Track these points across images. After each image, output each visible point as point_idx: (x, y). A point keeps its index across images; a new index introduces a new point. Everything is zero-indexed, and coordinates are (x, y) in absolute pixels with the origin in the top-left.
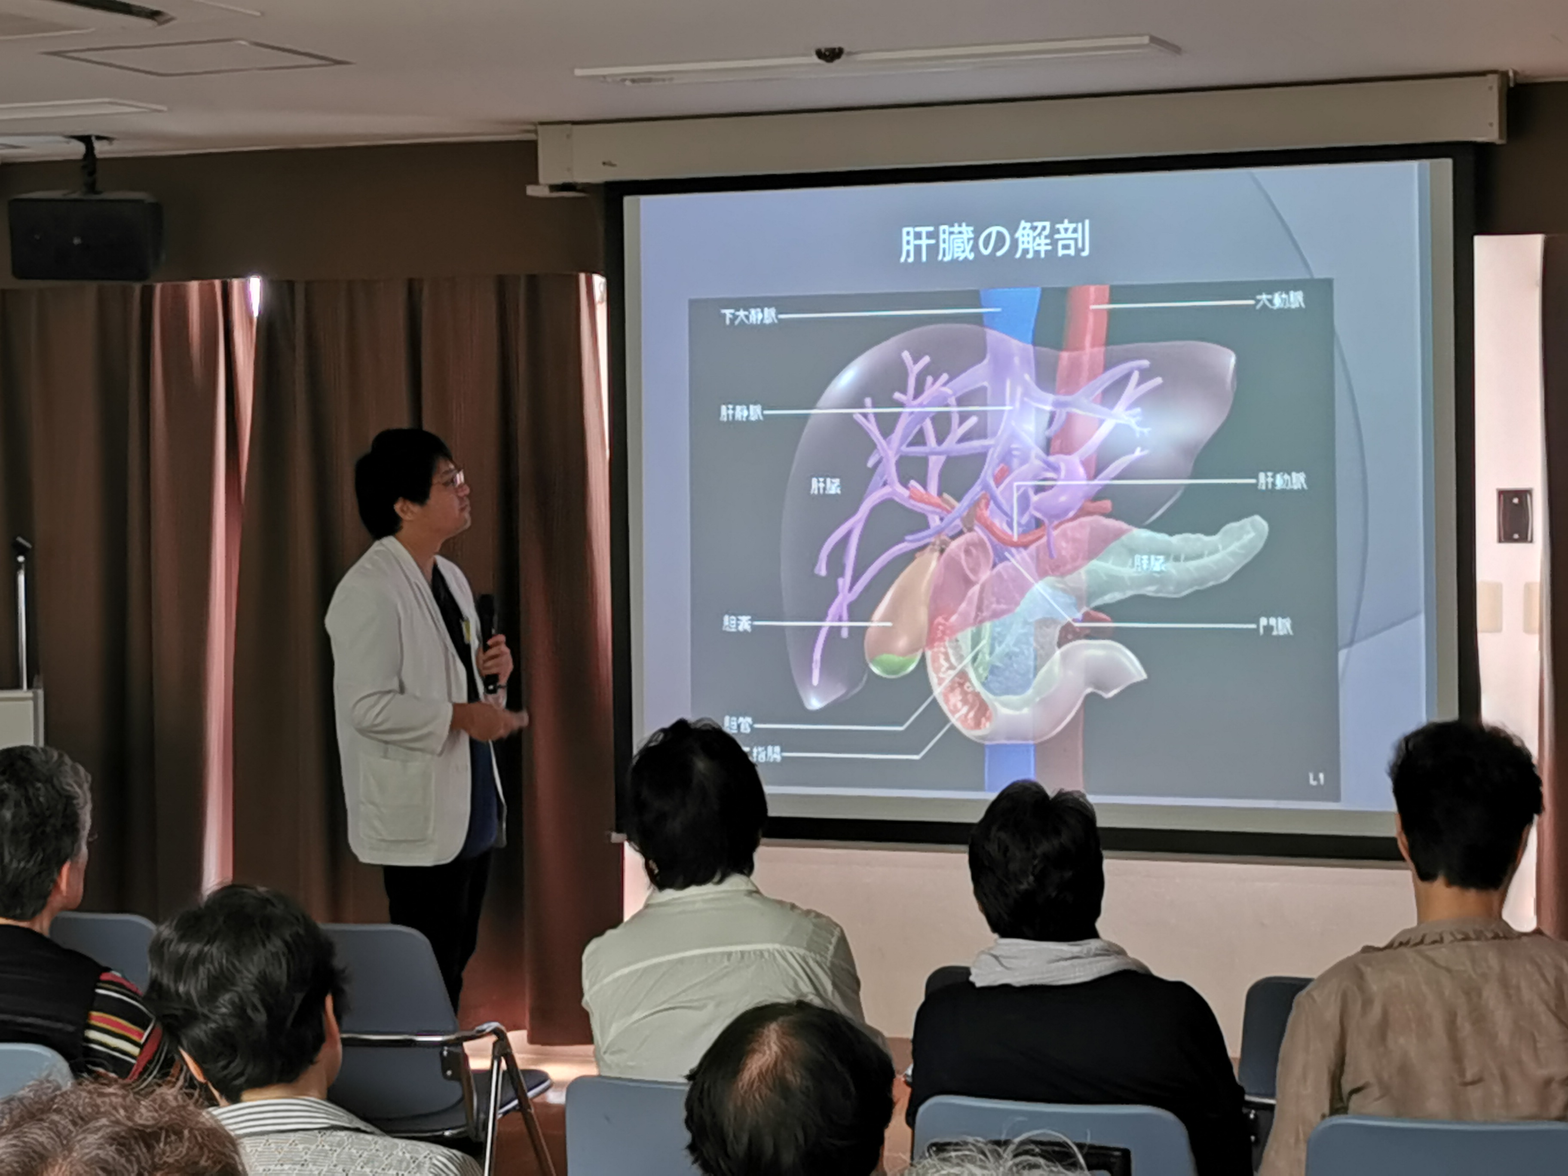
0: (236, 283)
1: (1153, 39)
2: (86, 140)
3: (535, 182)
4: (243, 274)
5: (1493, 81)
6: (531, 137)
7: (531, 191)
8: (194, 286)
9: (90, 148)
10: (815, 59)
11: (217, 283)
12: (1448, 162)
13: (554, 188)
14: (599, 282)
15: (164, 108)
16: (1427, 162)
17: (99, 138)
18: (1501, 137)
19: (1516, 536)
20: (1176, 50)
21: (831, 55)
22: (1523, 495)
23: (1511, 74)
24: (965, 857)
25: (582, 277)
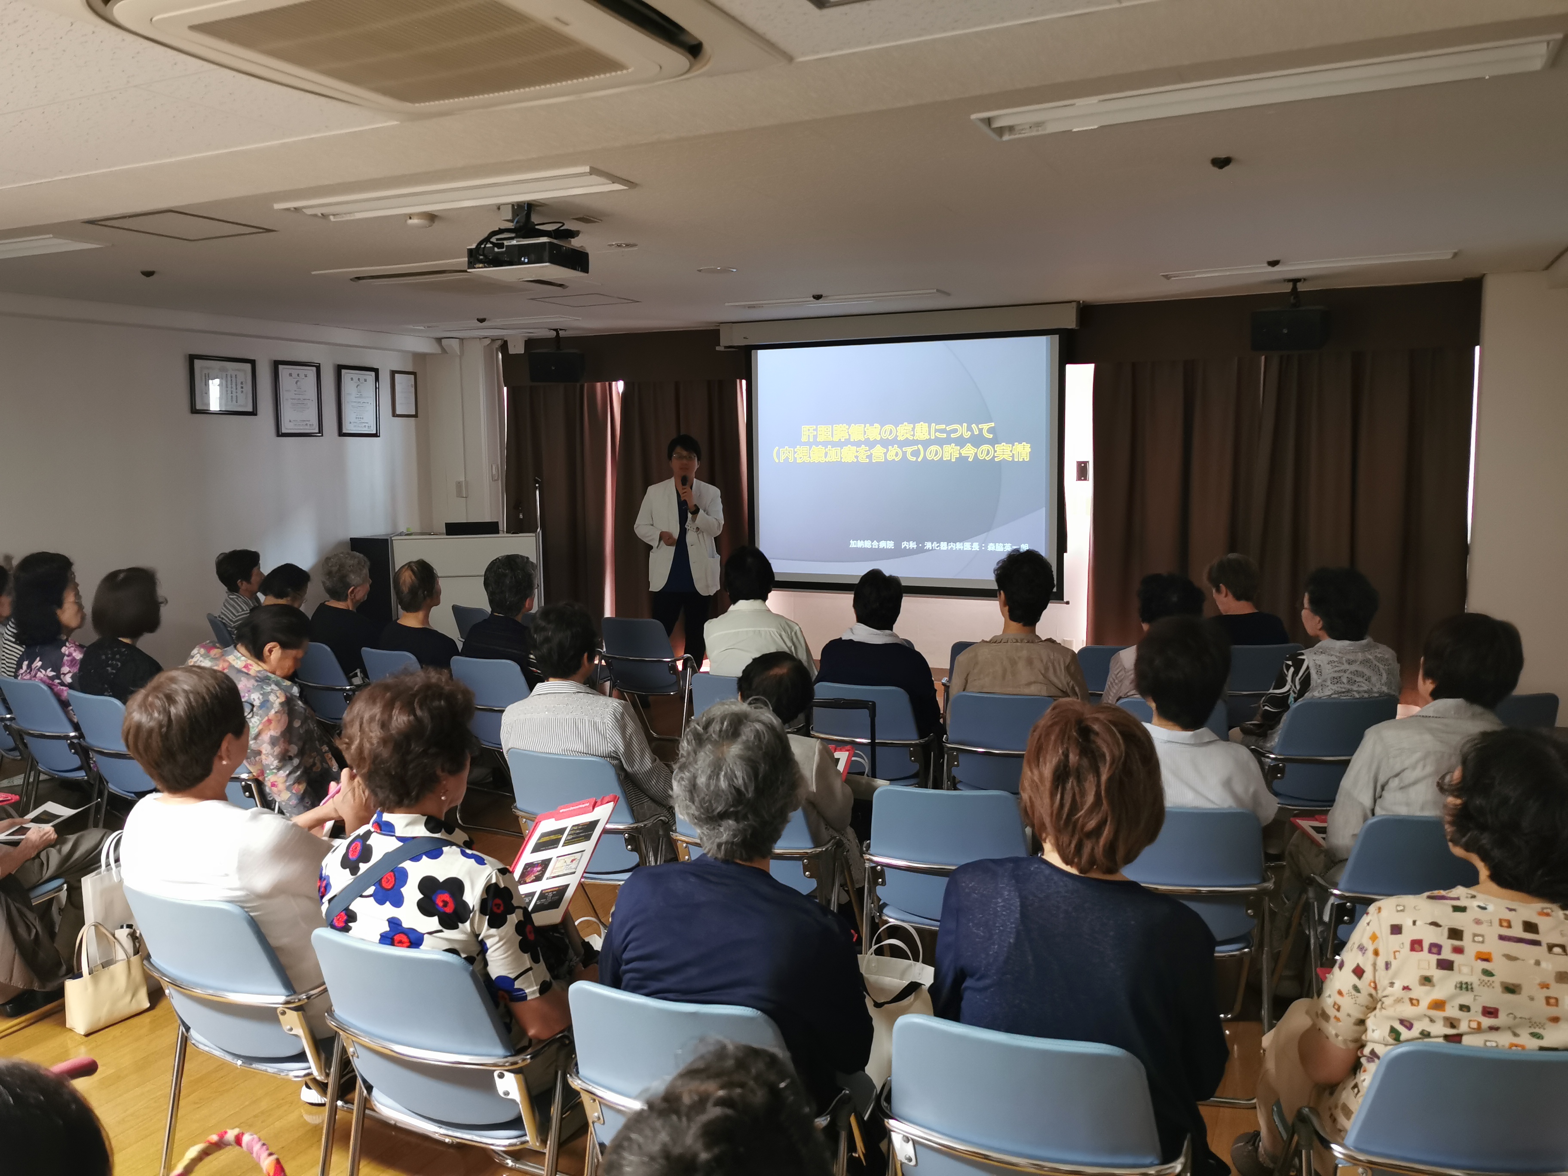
0: (614, 383)
1: (937, 290)
2: (556, 330)
3: (719, 345)
4: (616, 380)
5: (1074, 305)
6: (718, 328)
7: (718, 348)
8: (599, 385)
9: (558, 334)
10: (812, 299)
11: (607, 383)
12: (1057, 337)
13: (726, 347)
14: (744, 382)
15: (580, 319)
16: (1049, 336)
17: (561, 330)
18: (1076, 326)
19: (1083, 478)
20: (948, 294)
21: (818, 297)
22: (1086, 463)
23: (1081, 302)
24: (852, 596)
25: (738, 381)
